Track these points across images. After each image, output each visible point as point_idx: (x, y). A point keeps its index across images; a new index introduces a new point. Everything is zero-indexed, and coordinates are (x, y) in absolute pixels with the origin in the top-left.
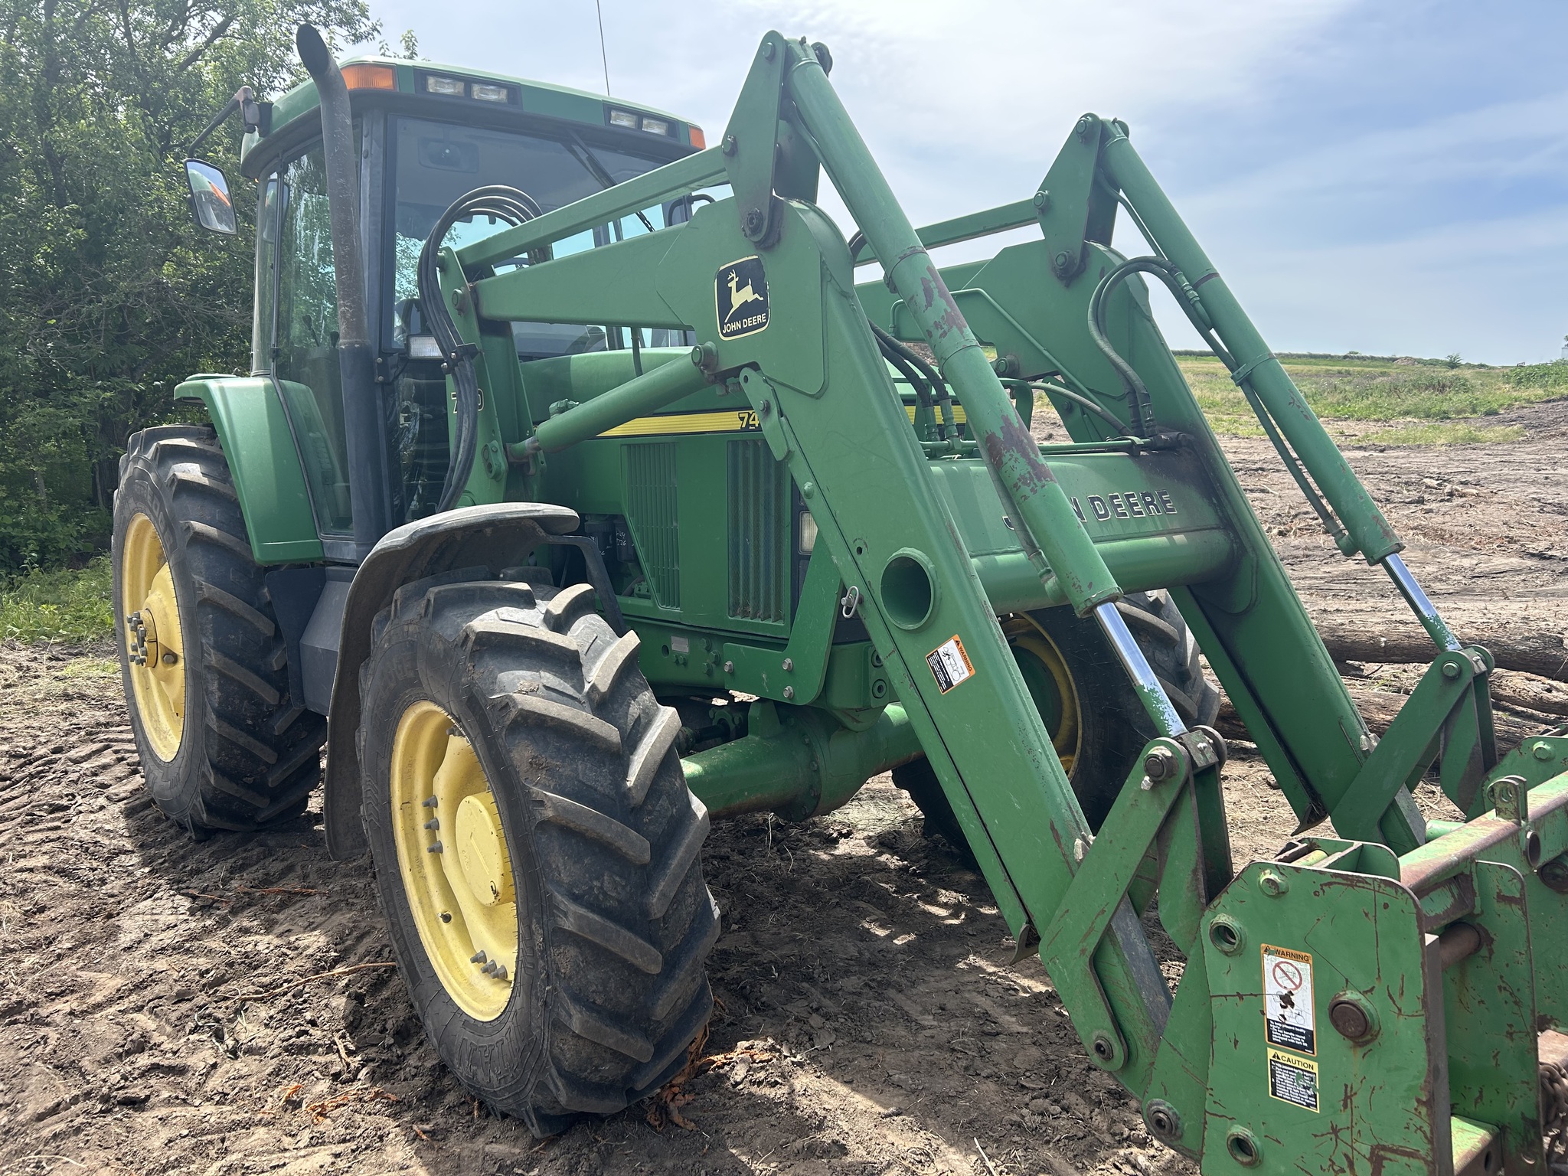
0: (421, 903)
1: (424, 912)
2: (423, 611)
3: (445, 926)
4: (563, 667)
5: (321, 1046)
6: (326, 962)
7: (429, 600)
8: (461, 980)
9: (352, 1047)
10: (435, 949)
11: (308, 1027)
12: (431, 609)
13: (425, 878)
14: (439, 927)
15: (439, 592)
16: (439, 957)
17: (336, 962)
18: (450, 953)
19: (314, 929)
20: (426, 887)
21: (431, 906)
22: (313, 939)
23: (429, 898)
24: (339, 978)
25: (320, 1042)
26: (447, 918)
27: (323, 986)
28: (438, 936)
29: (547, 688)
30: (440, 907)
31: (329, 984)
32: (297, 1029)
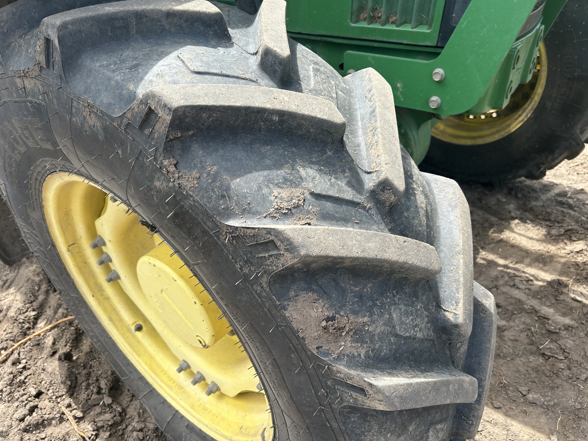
0: (111, 320)
1: (116, 327)
2: (42, 59)
3: (138, 334)
4: (323, 152)
5: (53, 419)
6: (29, 323)
7: (48, 41)
8: (170, 383)
9: (79, 414)
10: (137, 358)
11: (36, 402)
12: (57, 57)
13: (107, 299)
14: (134, 336)
15: (64, 26)
16: (143, 364)
17: (36, 319)
18: (151, 357)
19: (9, 287)
20: (112, 305)
21: (121, 320)
22: (11, 298)
23: (117, 313)
24: (45, 336)
25: (51, 416)
26: (139, 328)
27: (34, 348)
28: (136, 345)
29: (318, 196)
30: (129, 320)
31: (38, 345)
32: (28, 407)
